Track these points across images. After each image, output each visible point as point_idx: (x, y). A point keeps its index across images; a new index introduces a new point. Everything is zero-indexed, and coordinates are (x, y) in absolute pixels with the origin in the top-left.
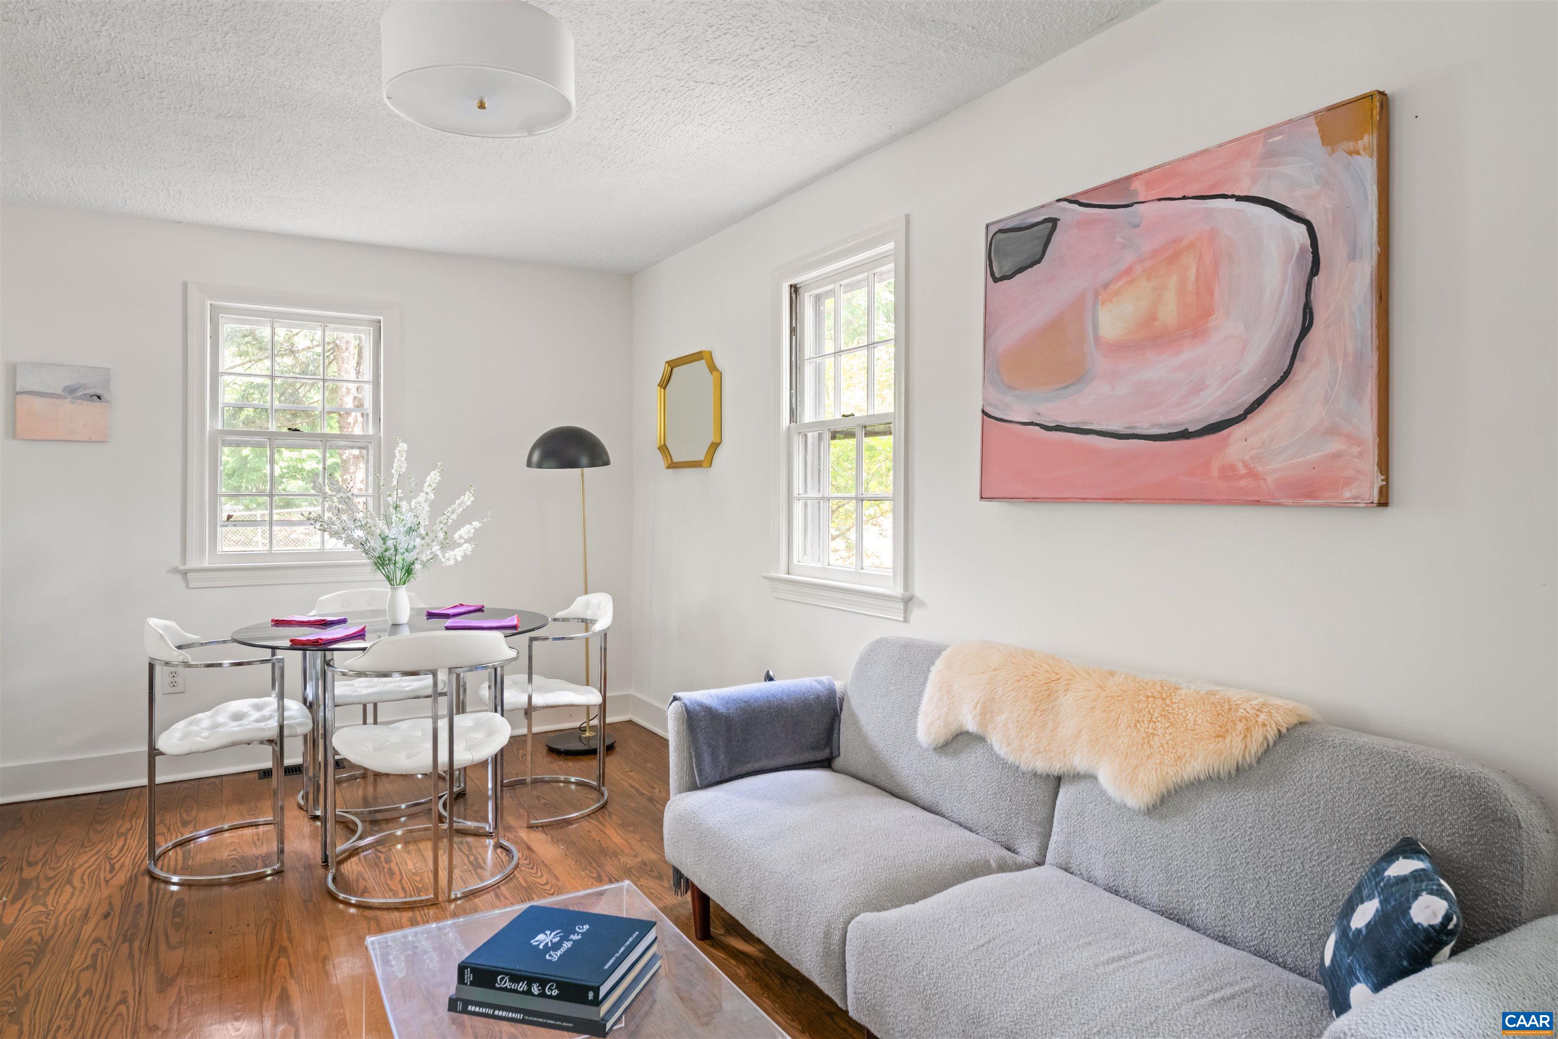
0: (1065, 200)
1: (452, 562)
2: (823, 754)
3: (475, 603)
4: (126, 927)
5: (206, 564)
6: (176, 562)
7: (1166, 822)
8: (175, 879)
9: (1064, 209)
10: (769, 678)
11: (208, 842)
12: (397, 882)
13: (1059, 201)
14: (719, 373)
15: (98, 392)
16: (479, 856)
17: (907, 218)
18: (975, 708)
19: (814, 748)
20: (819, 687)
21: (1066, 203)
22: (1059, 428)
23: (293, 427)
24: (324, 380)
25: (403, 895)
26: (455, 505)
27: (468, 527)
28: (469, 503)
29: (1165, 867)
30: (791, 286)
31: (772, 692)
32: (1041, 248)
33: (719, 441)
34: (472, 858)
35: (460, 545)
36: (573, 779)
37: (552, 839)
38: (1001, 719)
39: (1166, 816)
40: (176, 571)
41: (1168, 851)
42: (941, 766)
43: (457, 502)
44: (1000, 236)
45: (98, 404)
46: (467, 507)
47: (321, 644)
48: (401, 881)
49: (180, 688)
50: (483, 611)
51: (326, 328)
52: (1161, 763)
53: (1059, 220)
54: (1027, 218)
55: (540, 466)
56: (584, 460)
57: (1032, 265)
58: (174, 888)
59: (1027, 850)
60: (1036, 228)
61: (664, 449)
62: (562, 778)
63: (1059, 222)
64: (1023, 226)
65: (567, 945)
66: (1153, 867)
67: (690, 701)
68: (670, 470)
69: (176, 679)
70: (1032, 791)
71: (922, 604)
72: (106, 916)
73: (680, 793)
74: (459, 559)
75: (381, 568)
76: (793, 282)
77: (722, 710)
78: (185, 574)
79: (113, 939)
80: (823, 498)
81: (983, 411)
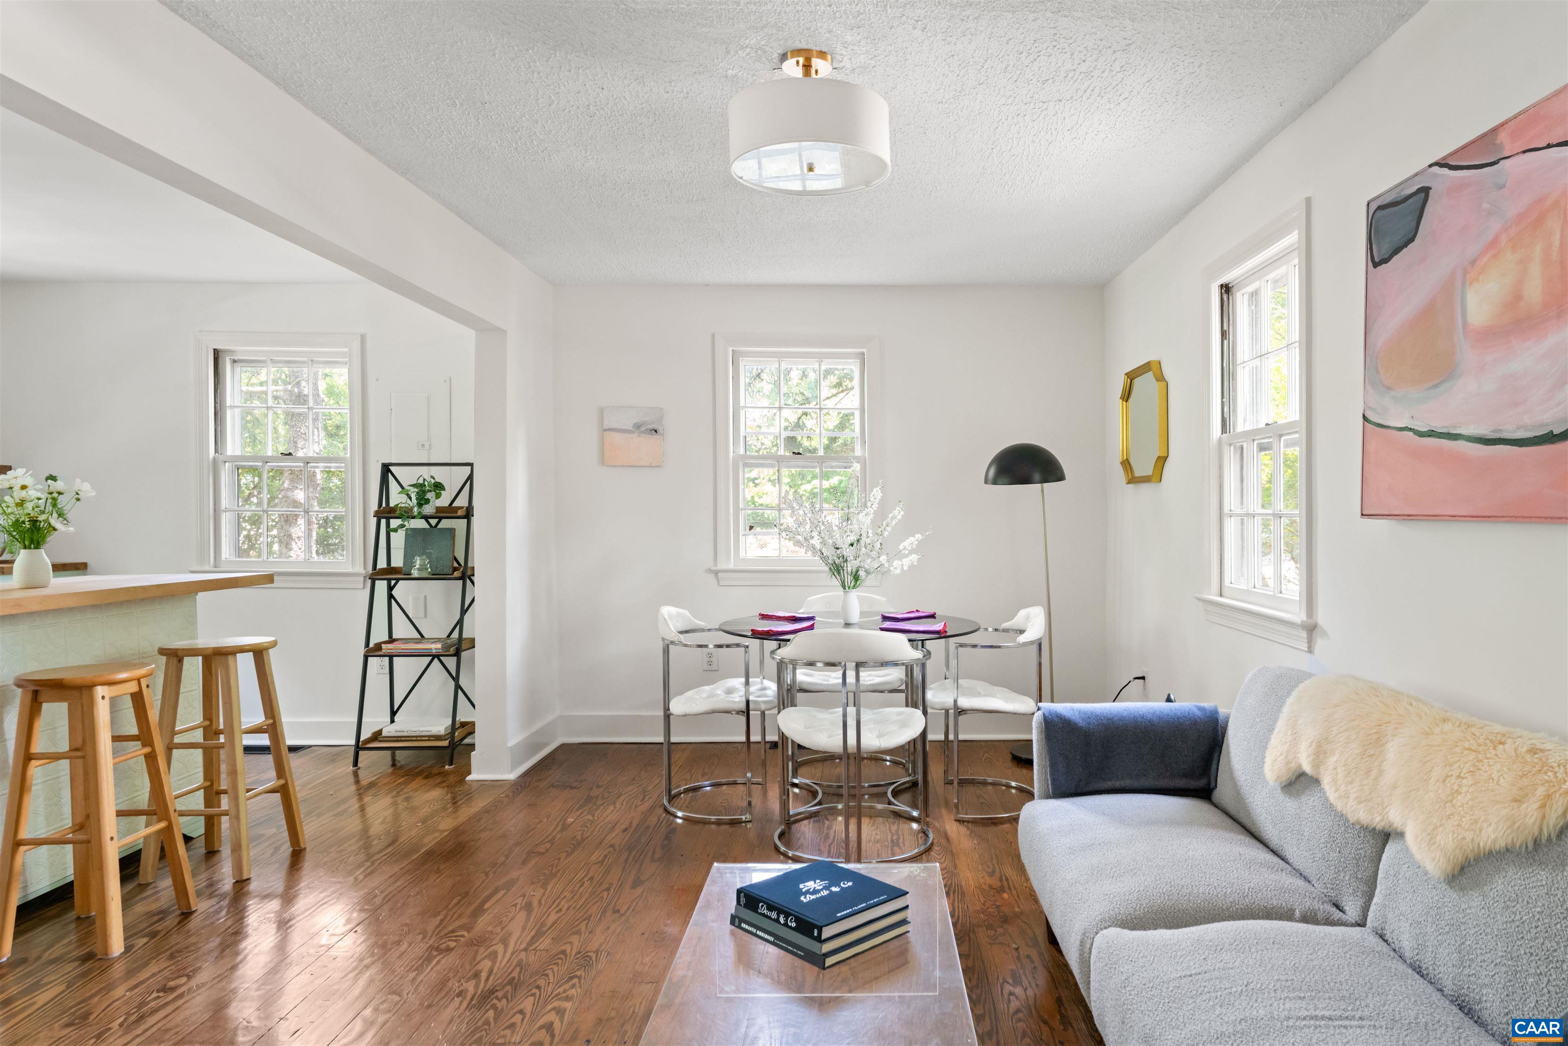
0: (1437, 164)
1: (898, 571)
2: (1201, 783)
3: (929, 610)
4: (632, 841)
5: (731, 566)
6: (710, 565)
7: (1464, 895)
8: (680, 814)
9: (1435, 176)
10: (1169, 700)
11: (710, 791)
12: (827, 844)
13: (1430, 166)
14: (1165, 383)
15: (655, 426)
16: (901, 837)
17: (1308, 201)
18: (1310, 746)
19: (1185, 776)
20: (1198, 713)
21: (1437, 167)
22: (1431, 434)
23: (796, 452)
24: (820, 408)
25: (827, 855)
26: (888, 519)
27: (911, 539)
28: (899, 517)
29: (1459, 946)
30: (1222, 286)
31: (1141, 713)
32: (1414, 224)
33: (1166, 455)
34: (895, 837)
35: (906, 556)
36: (1013, 784)
37: (971, 833)
38: (1333, 759)
39: (1465, 889)
40: (710, 571)
41: (1463, 928)
42: (1286, 807)
43: (890, 516)
44: (1379, 213)
45: (656, 436)
46: (899, 520)
47: (773, 635)
48: (830, 846)
49: (714, 667)
50: (935, 618)
51: (822, 363)
52: (1459, 825)
53: (1431, 188)
54: (1402, 190)
55: (995, 482)
56: (1037, 476)
57: (1406, 245)
58: (679, 821)
59: (1352, 910)
60: (1411, 200)
61: (1126, 464)
62: (1004, 781)
63: (1431, 192)
64: (1399, 199)
65: (825, 893)
66: (1449, 945)
67: (1050, 712)
68: (1131, 486)
69: (712, 659)
70: (1360, 845)
71: (1325, 634)
72: (625, 830)
73: (1042, 798)
74: (905, 568)
75: (836, 573)
76: (1224, 280)
77: (1081, 723)
78: (716, 573)
79: (622, 846)
80: (1247, 515)
81: (1364, 416)
